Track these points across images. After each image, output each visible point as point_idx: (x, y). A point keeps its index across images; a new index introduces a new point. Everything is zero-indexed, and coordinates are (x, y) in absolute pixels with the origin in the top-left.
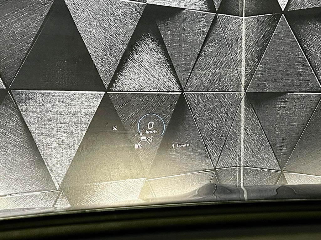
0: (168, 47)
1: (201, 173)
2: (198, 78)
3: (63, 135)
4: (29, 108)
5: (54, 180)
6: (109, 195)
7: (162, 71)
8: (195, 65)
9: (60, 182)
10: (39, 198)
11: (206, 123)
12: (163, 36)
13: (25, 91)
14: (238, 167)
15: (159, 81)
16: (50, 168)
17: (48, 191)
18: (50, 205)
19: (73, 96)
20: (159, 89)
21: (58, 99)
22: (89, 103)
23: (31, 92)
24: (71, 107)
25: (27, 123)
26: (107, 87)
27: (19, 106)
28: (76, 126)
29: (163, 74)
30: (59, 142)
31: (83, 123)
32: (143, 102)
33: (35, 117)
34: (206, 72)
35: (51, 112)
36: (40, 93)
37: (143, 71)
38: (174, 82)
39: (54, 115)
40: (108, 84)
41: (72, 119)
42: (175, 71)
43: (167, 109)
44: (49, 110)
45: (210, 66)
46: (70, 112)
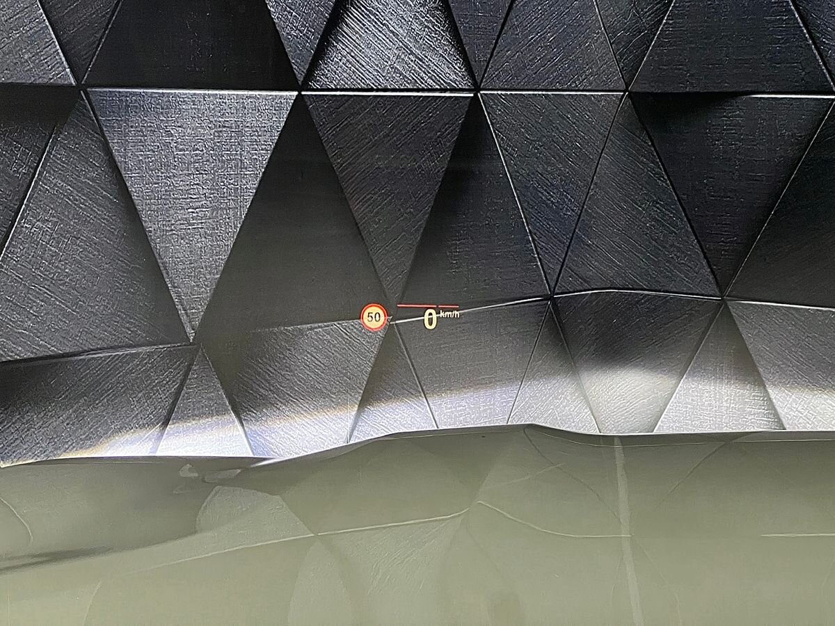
2: (515, 55)
3: (203, 202)
4: (126, 135)
5: (184, 318)
6: (306, 358)
7: (428, 37)
8: (506, 19)
9: (197, 323)
10: (150, 362)
11: (533, 174)
13: (118, 90)
15: (421, 63)
16: (176, 287)
17: (169, 345)
18: (175, 379)
19: (225, 103)
20: (422, 83)
21: (190, 111)
22: (261, 120)
23: (131, 93)
24: (221, 131)
25: (123, 172)
26: (300, 78)
27: (105, 129)
28: (231, 182)
29: (431, 43)
30: (194, 221)
31: (248, 172)
32: (384, 119)
33: (141, 158)
34: (532, 38)
35: (175, 144)
36: (151, 95)
37: (384, 38)
38: (456, 64)
39: (182, 153)
40: (305, 71)
41: (223, 162)
42: (460, 36)
43: (441, 135)
44: (172, 140)
45: (542, 22)
46: (218, 144)
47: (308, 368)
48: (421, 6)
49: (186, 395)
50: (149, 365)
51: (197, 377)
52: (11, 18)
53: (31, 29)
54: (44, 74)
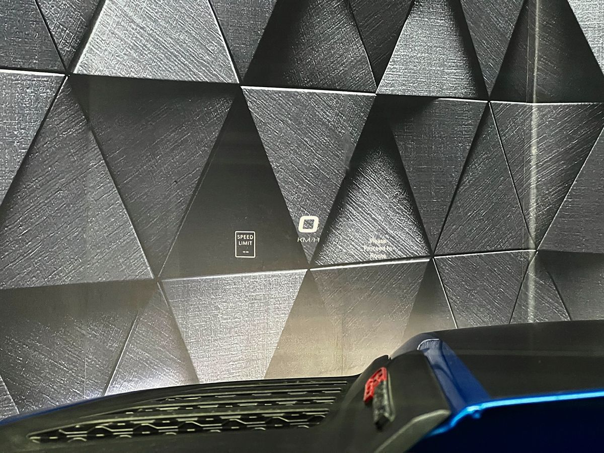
0: (410, 172)
2: (458, 228)
3: (240, 357)
4: (187, 311)
7: (398, 220)
8: (452, 202)
11: (470, 314)
12: (402, 153)
13: (183, 279)
15: (394, 240)
19: (257, 282)
20: (394, 254)
21: (232, 290)
22: (282, 292)
23: (191, 281)
24: (253, 303)
25: (185, 339)
26: (309, 259)
27: (173, 308)
28: (260, 340)
29: (401, 225)
30: (234, 371)
31: (272, 332)
32: (367, 284)
33: (197, 328)
34: (470, 215)
35: (221, 315)
36: (205, 281)
37: (368, 223)
38: (418, 238)
39: (225, 321)
40: (313, 253)
41: (255, 326)
42: (420, 218)
43: (407, 292)
44: (219, 312)
45: (477, 202)
46: (251, 313)
48: (394, 198)
52: (110, 234)
53: (124, 241)
54: (132, 272)
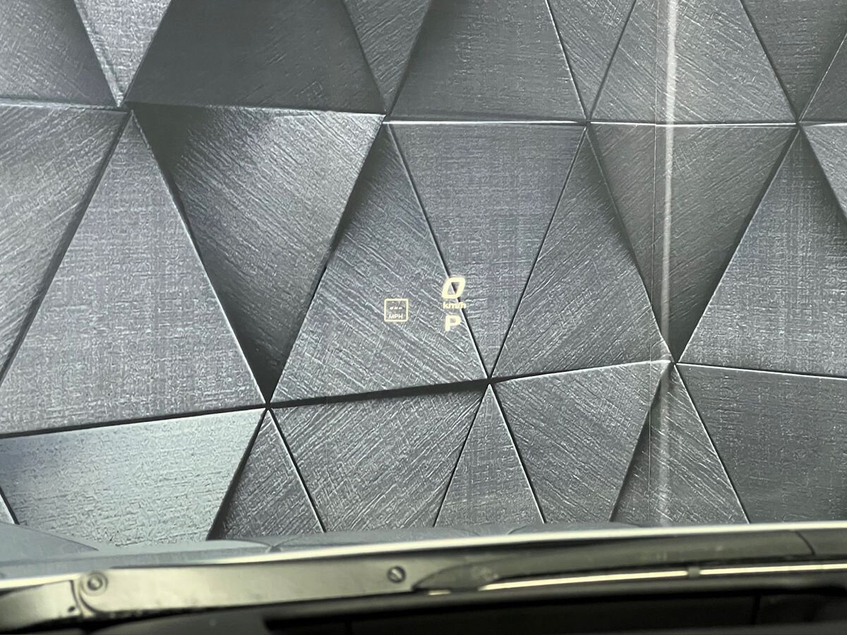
1: (546, 127)
5: (108, 75)
6: (272, 150)
9: (126, 84)
10: (63, 123)
14: (656, 125)
16: (96, 33)
17: (88, 106)
18: (96, 150)
47: (275, 163)
49: (112, 173)
50: (61, 128)
51: (127, 153)
